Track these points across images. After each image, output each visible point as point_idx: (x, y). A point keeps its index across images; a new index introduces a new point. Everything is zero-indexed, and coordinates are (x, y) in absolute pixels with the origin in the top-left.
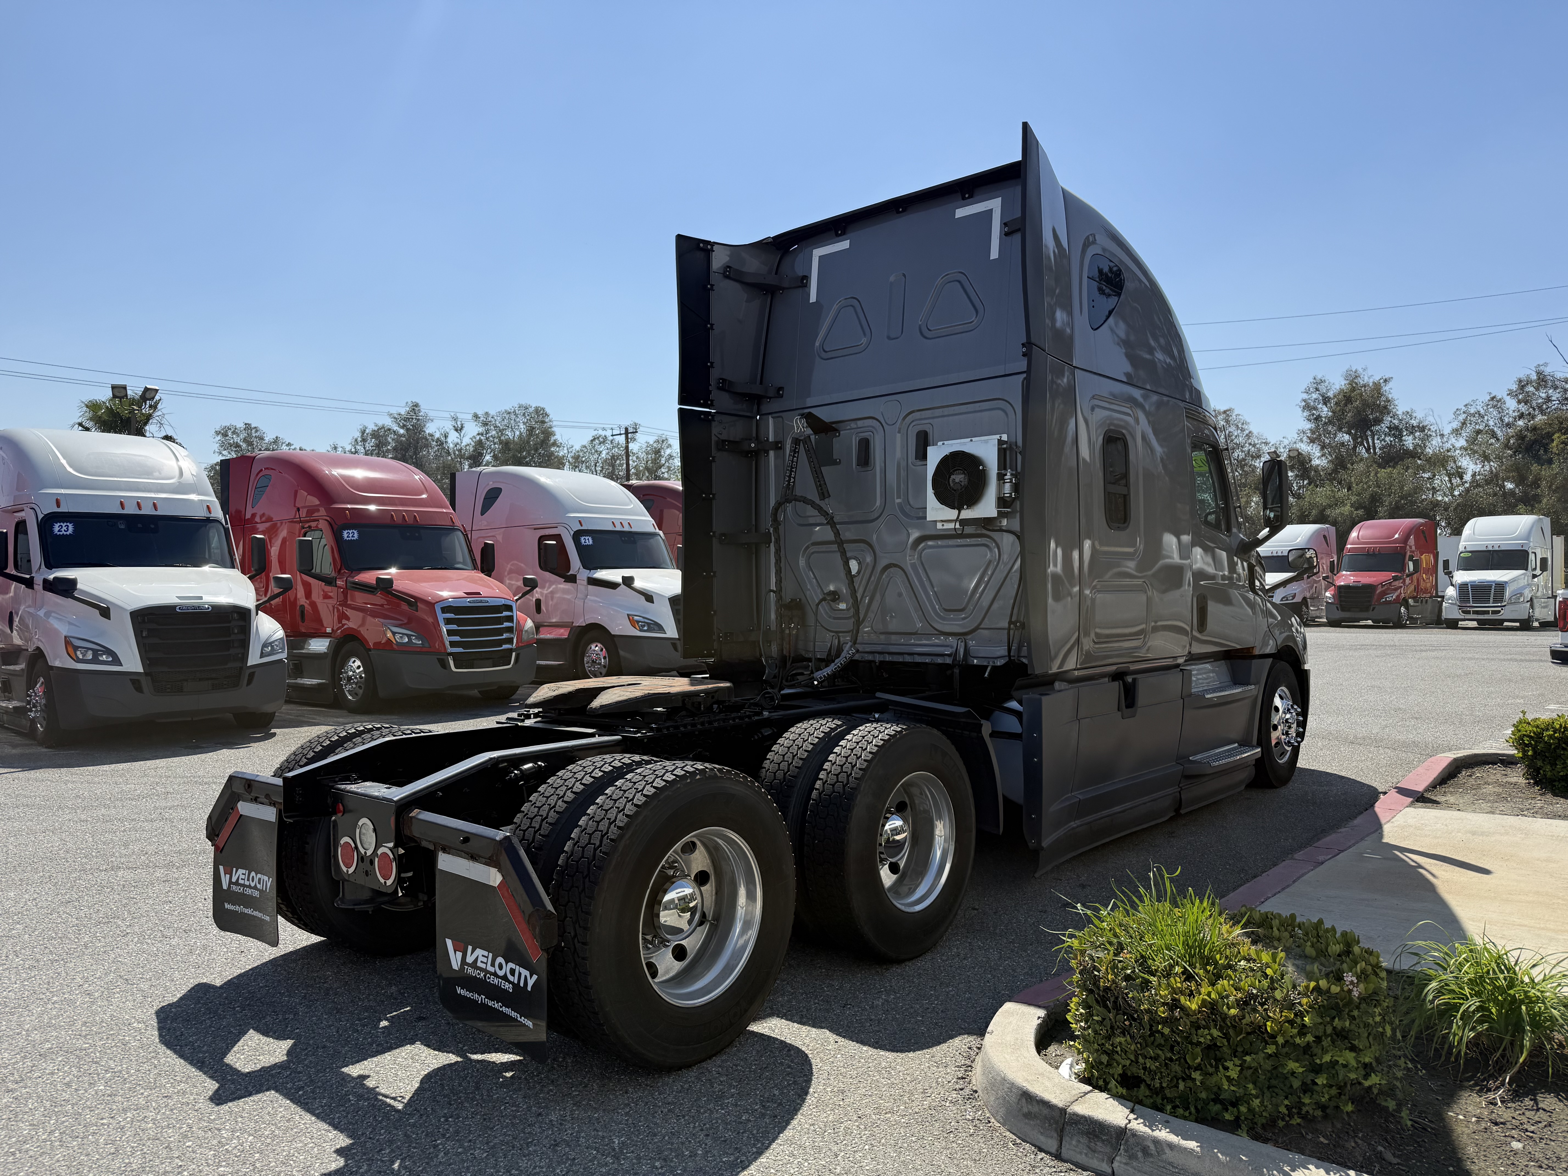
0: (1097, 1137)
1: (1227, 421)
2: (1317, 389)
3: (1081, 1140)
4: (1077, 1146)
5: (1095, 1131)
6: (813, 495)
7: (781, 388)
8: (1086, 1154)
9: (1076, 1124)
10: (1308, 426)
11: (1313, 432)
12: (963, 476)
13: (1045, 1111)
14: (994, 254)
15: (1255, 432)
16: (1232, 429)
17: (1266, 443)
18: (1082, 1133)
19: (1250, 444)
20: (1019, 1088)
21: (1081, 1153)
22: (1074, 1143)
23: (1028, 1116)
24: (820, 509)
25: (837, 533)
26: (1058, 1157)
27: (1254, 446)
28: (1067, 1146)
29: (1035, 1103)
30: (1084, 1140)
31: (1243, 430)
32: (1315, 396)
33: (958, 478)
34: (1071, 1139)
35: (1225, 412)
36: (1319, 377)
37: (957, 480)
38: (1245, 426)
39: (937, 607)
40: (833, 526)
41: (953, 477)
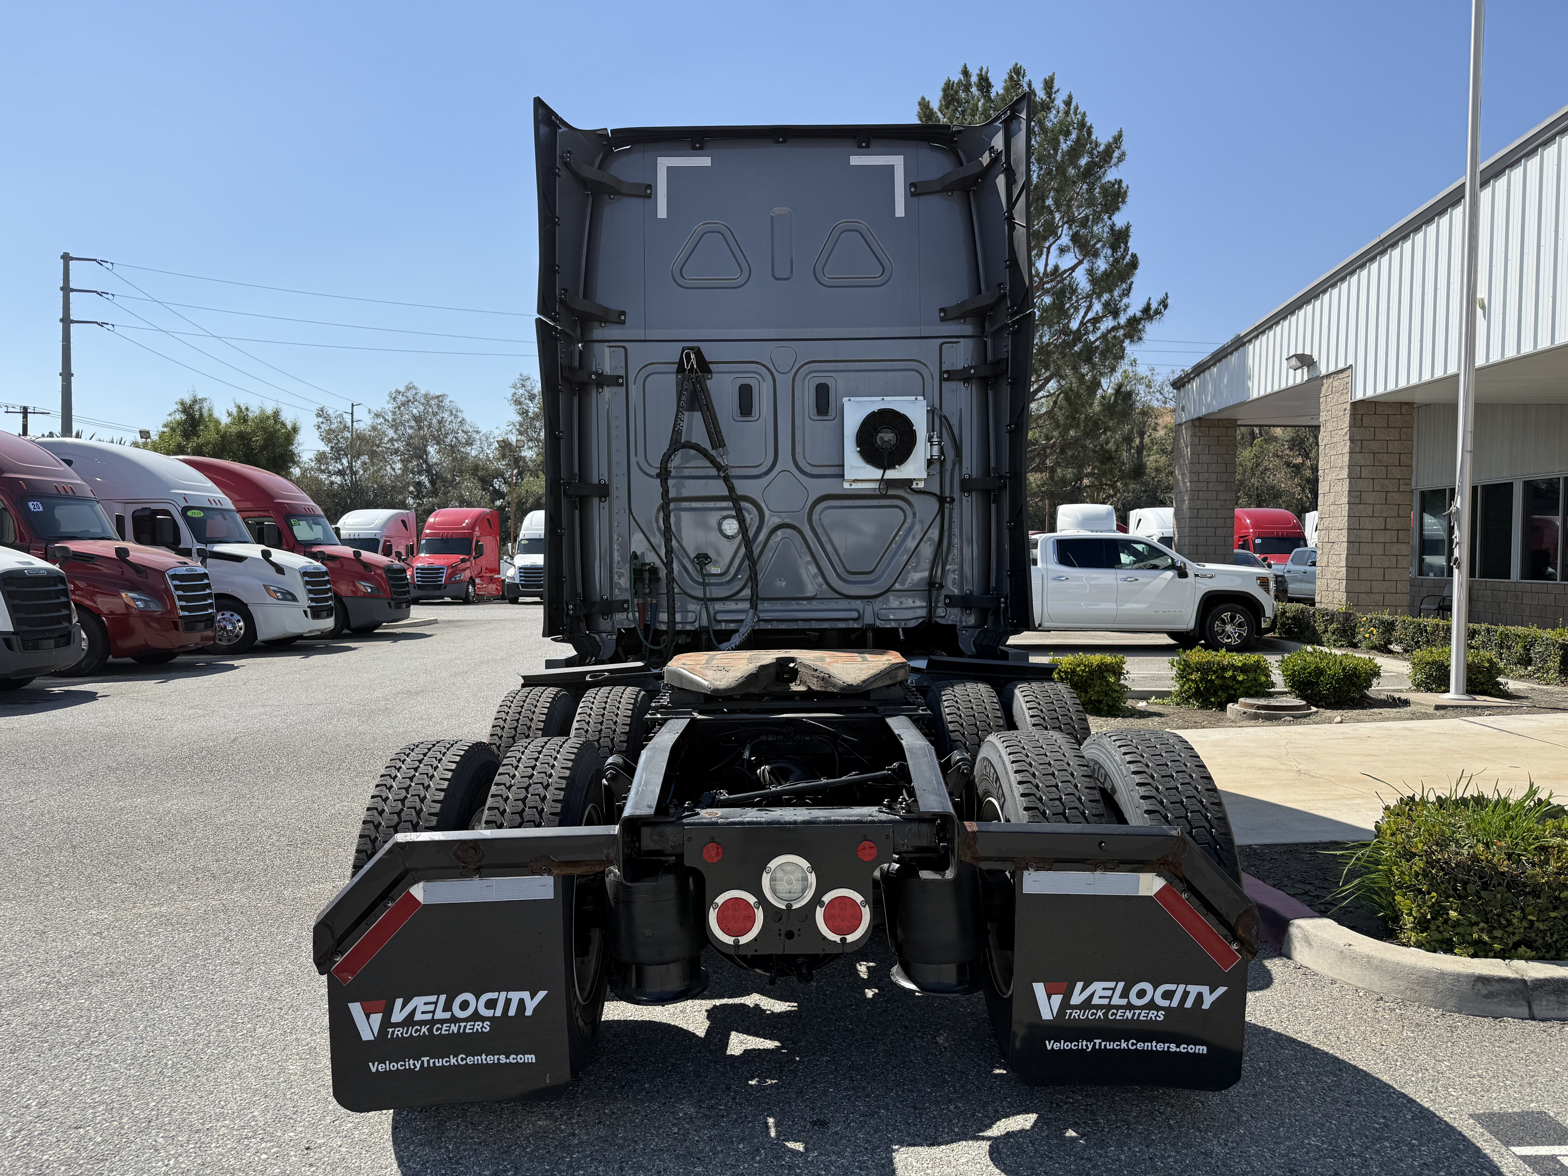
0: (1563, 991)
1: (439, 406)
2: (523, 386)
3: (1550, 998)
4: (1547, 1005)
5: (1559, 988)
6: (706, 444)
7: (623, 313)
8: (1558, 1009)
9: (1541, 987)
10: (519, 418)
11: (521, 425)
12: (893, 435)
13: (1508, 986)
14: (900, 211)
15: (468, 420)
16: (446, 415)
17: (478, 432)
18: (1550, 993)
19: (463, 431)
20: (1468, 976)
21: (1553, 1009)
22: (1544, 1003)
23: (1489, 995)
24: (713, 461)
25: (731, 489)
26: (1533, 1018)
27: (466, 432)
28: (1539, 1008)
29: (1494, 983)
30: (1553, 998)
31: (456, 417)
32: (521, 391)
33: (887, 436)
34: (1541, 1001)
35: (438, 397)
36: (525, 374)
37: (886, 439)
38: (459, 414)
39: (840, 570)
40: (727, 479)
41: (880, 435)
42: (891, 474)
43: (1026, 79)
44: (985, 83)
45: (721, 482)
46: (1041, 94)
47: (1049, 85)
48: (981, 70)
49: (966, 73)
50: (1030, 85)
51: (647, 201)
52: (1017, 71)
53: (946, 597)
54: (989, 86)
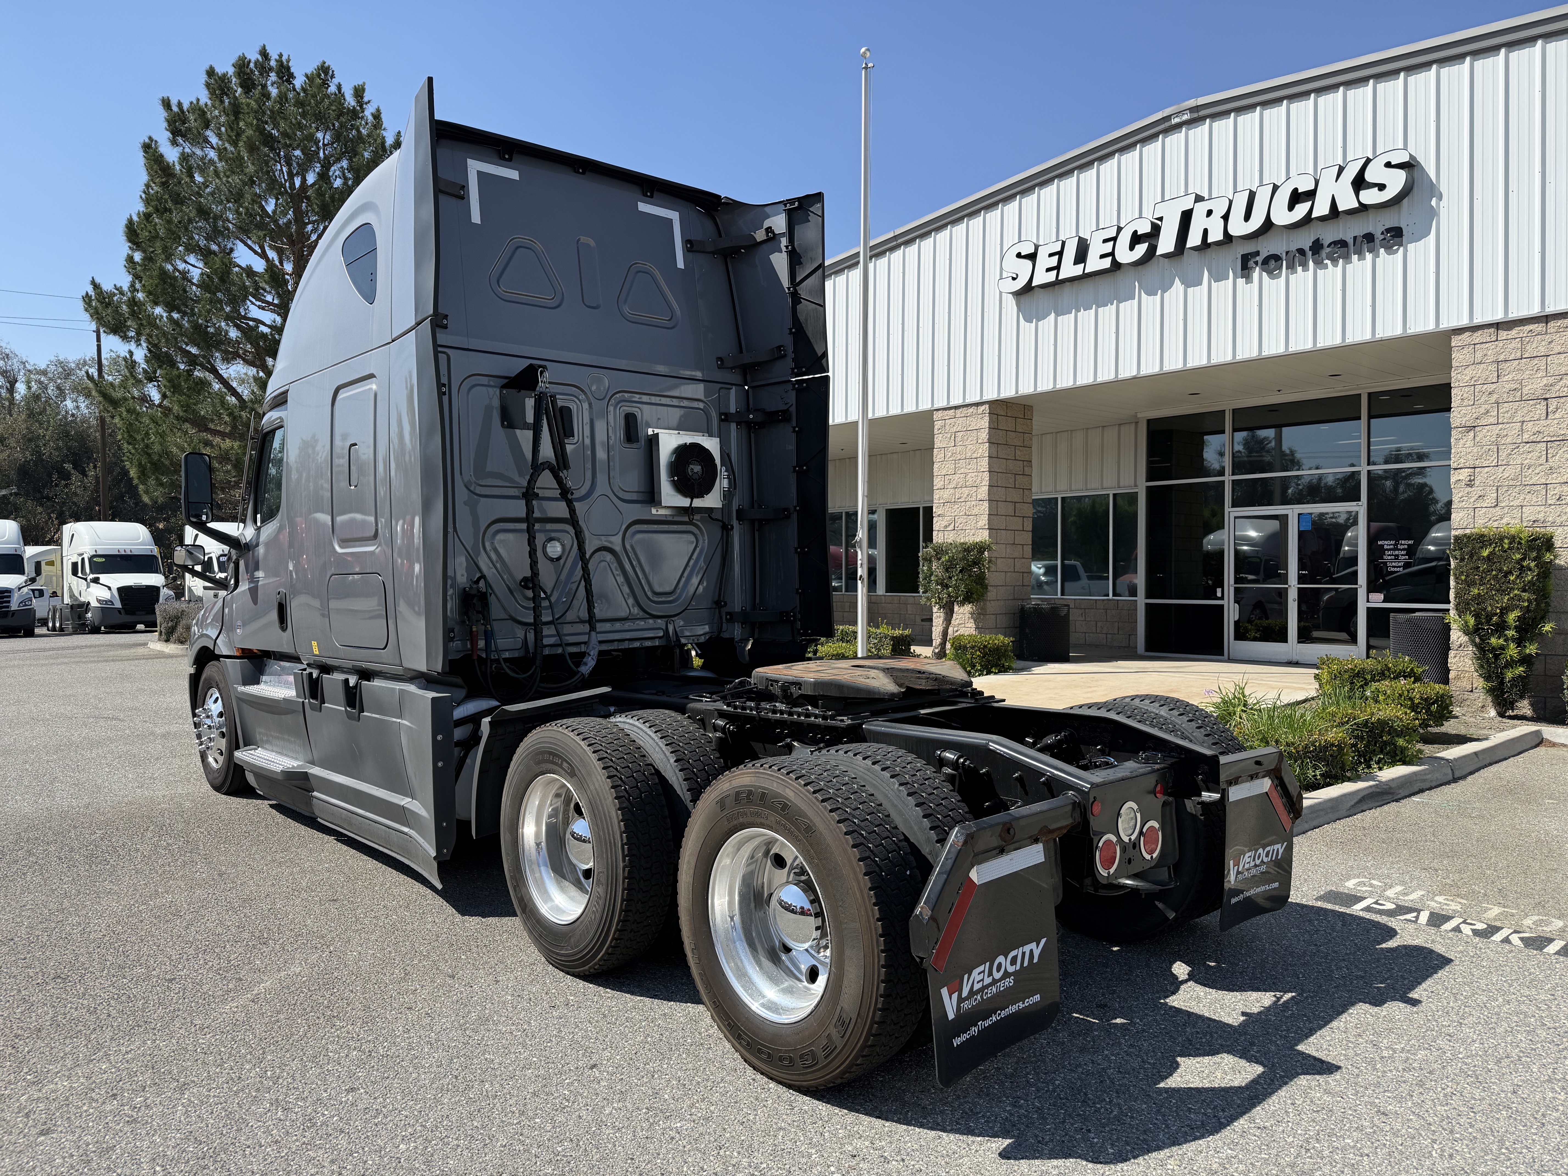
7: (446, 317)
12: (700, 469)
14: (680, 264)
24: (560, 482)
25: (572, 511)
33: (695, 469)
39: (649, 594)
40: (570, 504)
41: (691, 466)
42: (698, 503)
43: (335, 81)
44: (285, 72)
45: (563, 504)
46: (350, 100)
47: (359, 92)
48: (281, 56)
49: (264, 53)
50: (339, 87)
51: (460, 201)
52: (325, 70)
53: (727, 613)
54: (291, 76)
